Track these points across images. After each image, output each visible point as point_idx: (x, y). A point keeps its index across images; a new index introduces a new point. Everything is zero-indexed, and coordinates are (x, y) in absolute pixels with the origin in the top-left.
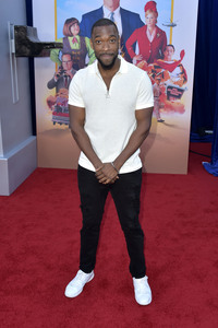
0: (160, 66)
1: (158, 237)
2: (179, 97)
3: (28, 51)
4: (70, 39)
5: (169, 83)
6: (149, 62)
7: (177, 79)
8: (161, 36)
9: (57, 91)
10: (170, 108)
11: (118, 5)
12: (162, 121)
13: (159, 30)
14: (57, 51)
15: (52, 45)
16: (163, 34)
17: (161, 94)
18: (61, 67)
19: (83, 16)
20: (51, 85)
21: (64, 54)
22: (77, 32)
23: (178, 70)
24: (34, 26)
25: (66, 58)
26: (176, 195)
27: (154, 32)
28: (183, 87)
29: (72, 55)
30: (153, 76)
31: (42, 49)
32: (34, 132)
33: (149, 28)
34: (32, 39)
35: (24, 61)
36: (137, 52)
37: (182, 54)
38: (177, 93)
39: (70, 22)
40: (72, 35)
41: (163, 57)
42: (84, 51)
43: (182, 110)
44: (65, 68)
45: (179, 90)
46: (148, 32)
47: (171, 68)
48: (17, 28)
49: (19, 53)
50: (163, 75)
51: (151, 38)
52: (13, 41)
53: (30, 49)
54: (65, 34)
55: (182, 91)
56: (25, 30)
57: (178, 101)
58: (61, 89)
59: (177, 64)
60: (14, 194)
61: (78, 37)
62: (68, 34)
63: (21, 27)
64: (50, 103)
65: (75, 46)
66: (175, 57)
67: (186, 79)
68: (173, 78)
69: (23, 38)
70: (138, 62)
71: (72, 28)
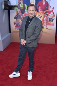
0: (47, 12)
2: (52, 21)
3: (8, 8)
4: (20, 4)
5: (49, 17)
6: (43, 11)
7: (52, 16)
8: (47, 3)
9: (17, 20)
10: (50, 24)
12: (47, 28)
13: (46, 2)
14: (16, 8)
15: (15, 6)
16: (47, 2)
17: (47, 20)
18: (18, 13)
20: (15, 18)
21: (18, 9)
22: (22, 2)
23: (52, 13)
24: (10, 1)
25: (19, 10)
26: (52, 50)
27: (45, 2)
28: (54, 18)
29: (21, 9)
30: (45, 15)
31: (12, 7)
32: (10, 32)
34: (9, 4)
35: (7, 11)
36: (40, 8)
37: (53, 8)
38: (52, 20)
40: (21, 3)
41: (47, 9)
42: (24, 8)
43: (53, 25)
44: (19, 13)
45: (52, 19)
46: (43, 2)
47: (50, 12)
48: (4, 1)
49: (5, 9)
50: (47, 15)
51: (44, 4)
52: (3, 5)
53: (9, 8)
55: (53, 19)
57: (52, 22)
58: (18, 19)
59: (52, 11)
61: (22, 4)
62: (20, 3)
63: (6, 1)
64: (15, 23)
65: (22, 7)
66: (51, 9)
67: (54, 16)
68: (51, 15)
69: (6, 4)
70: (40, 11)
71: (21, 1)
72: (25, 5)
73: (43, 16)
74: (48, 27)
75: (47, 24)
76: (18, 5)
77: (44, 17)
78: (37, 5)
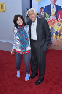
4: (42, 13)
11: (55, 4)
19: (45, 7)
39: (42, 8)
40: (42, 12)
42: (45, 16)
49: (28, 16)
54: (40, 11)
61: (43, 12)
70: (60, 19)
72: (46, 13)
78: (57, 14)
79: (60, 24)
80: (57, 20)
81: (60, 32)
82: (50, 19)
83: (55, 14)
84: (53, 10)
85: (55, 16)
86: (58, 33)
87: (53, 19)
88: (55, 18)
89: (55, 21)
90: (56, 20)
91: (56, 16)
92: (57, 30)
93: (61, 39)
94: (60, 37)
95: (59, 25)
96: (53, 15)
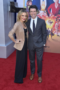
0: (59, 17)
1: (56, 76)
3: (15, 10)
4: (29, 7)
6: (55, 16)
12: (58, 36)
17: (59, 26)
24: (17, 2)
27: (58, 5)
30: (56, 20)
32: (15, 38)
33: (56, 4)
34: (16, 6)
35: (13, 14)
39: (29, 1)
46: (55, 5)
49: (11, 11)
51: (56, 7)
52: (10, 7)
54: (27, 5)
56: (14, 3)
60: (8, 58)
63: (12, 2)
69: (13, 6)
70: (51, 15)
71: (30, 3)
73: (54, 22)
74: (59, 34)
75: (58, 31)
76: (26, 8)
77: (56, 23)
79: (51, 21)
80: (49, 16)
81: (52, 30)
82: (39, 15)
83: (46, 9)
84: (43, 4)
85: (45, 11)
86: (49, 32)
87: (43, 14)
88: (46, 14)
89: (45, 17)
90: (47, 16)
91: (47, 11)
92: (48, 28)
93: (53, 39)
94: (52, 37)
95: (51, 23)
96: (43, 10)
